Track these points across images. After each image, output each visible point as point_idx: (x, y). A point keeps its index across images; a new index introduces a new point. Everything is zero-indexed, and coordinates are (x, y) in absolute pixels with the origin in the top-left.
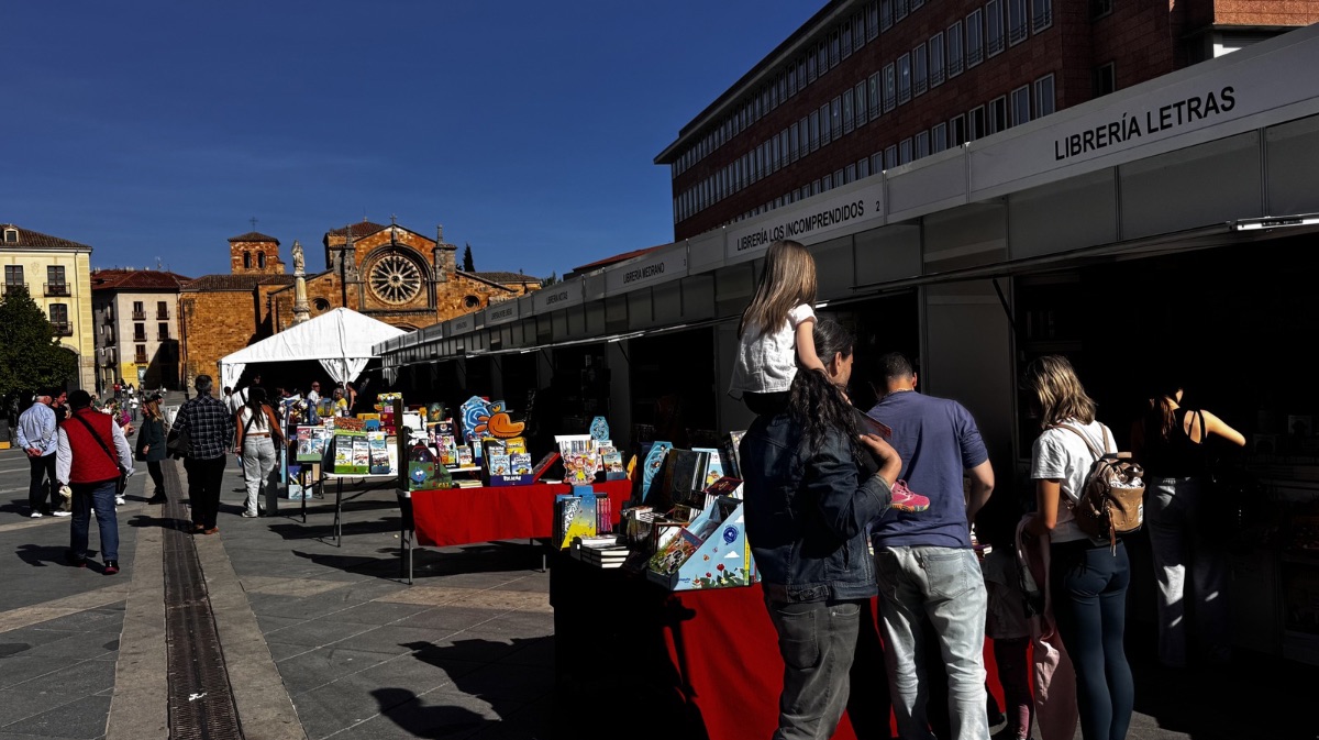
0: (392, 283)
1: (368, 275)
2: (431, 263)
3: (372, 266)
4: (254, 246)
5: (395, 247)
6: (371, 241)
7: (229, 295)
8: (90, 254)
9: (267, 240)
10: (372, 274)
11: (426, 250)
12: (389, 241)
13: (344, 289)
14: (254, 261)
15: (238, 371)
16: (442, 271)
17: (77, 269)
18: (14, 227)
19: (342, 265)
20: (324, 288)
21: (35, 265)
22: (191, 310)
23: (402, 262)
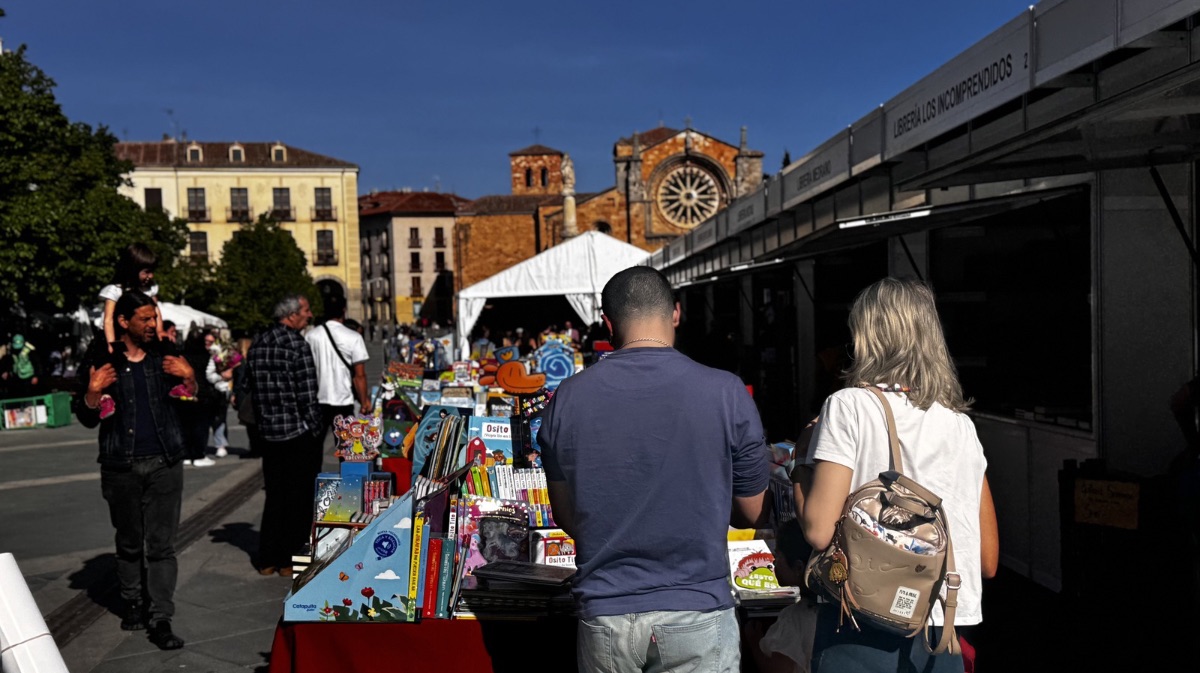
0: (684, 201)
1: (657, 191)
2: (732, 175)
3: (661, 181)
4: (536, 161)
5: (689, 158)
6: (660, 150)
7: (508, 219)
8: (358, 173)
9: (550, 153)
10: (661, 191)
11: (726, 159)
12: (682, 149)
13: (628, 209)
14: (536, 179)
15: (478, 307)
16: (745, 185)
17: (343, 187)
18: (282, 145)
19: (627, 182)
20: (606, 209)
21: (302, 187)
22: (467, 237)
23: (697, 175)
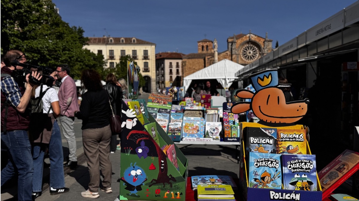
0: (248, 54)
1: (240, 51)
2: (263, 46)
3: (242, 48)
4: (205, 44)
5: (250, 42)
6: (242, 39)
7: (197, 60)
8: (155, 46)
9: (209, 42)
10: (242, 51)
11: (261, 42)
12: (248, 39)
13: (232, 57)
14: (205, 49)
16: (267, 49)
17: (152, 51)
18: (135, 38)
19: (232, 49)
20: (225, 56)
21: (140, 50)
22: (185, 65)
23: (252, 47)
